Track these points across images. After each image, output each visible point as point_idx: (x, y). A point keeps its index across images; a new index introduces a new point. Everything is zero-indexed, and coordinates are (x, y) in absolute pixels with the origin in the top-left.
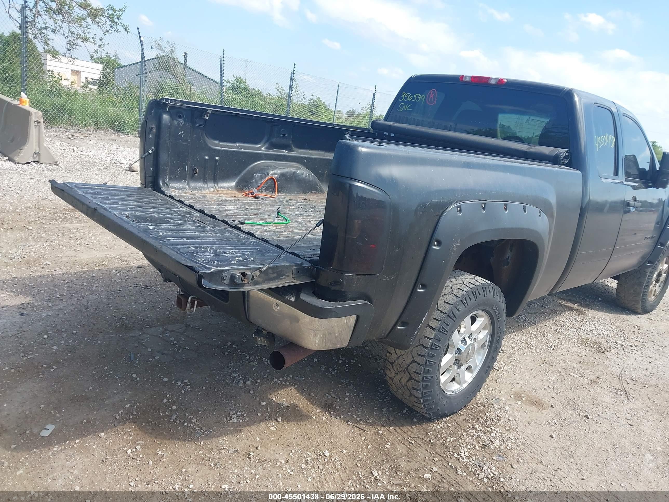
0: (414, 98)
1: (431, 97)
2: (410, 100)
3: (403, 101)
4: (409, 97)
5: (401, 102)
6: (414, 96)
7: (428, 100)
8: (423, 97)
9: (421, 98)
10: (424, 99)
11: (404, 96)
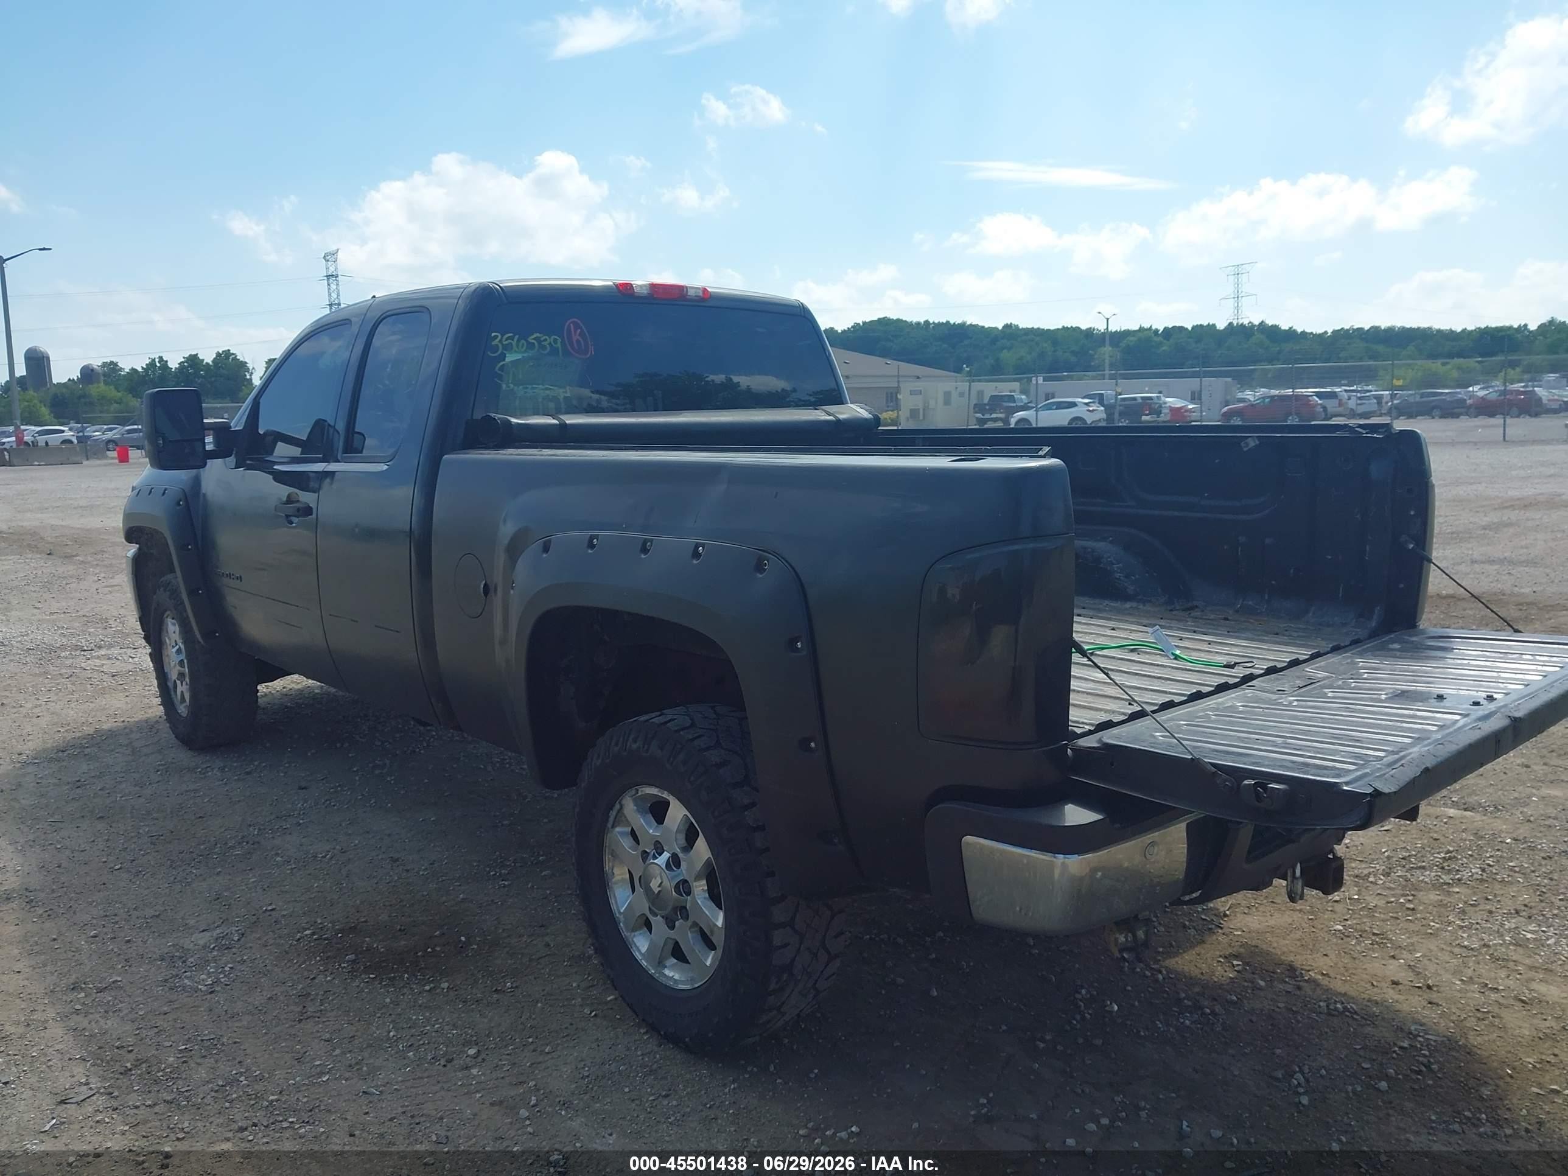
0: (530, 346)
1: (574, 338)
4: (514, 343)
6: (530, 340)
7: (573, 348)
8: (555, 341)
9: (550, 344)
10: (559, 345)
11: (500, 341)
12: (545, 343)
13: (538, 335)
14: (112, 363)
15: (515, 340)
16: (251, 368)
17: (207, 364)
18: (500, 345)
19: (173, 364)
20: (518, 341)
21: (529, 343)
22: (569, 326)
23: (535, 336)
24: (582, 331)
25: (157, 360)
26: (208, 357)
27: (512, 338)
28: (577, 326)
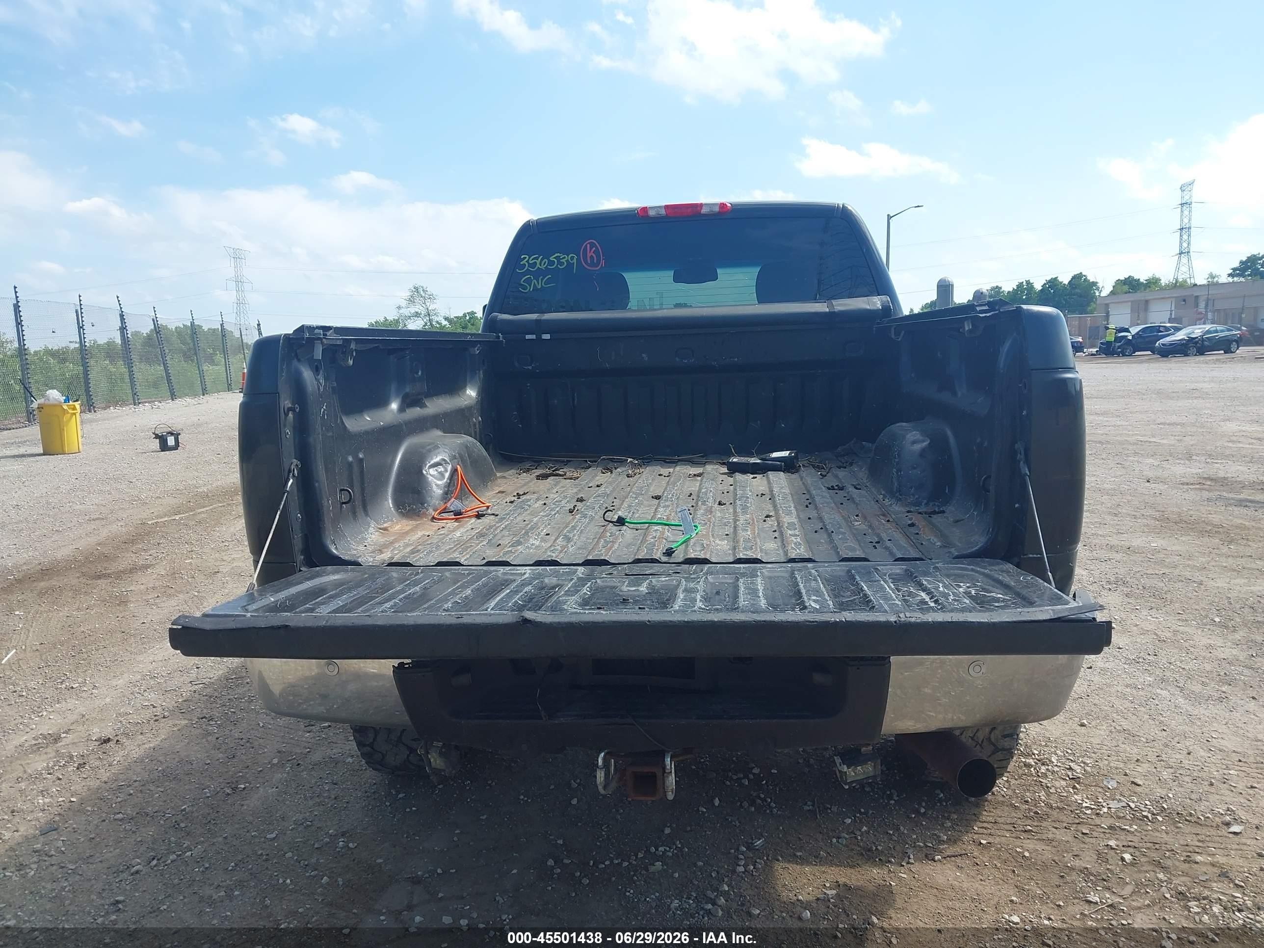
0: (551, 263)
1: (589, 255)
2: (543, 267)
3: (528, 272)
4: (538, 262)
5: (524, 274)
6: (551, 259)
7: (586, 262)
8: (572, 258)
9: (567, 261)
10: (575, 261)
11: (527, 261)
12: (563, 260)
13: (559, 254)
14: (997, 287)
15: (540, 259)
16: (1101, 287)
17: (1065, 284)
18: (527, 264)
19: (1038, 287)
20: (542, 260)
21: (549, 260)
22: (586, 246)
23: (556, 255)
24: (597, 248)
25: (1024, 283)
26: (1065, 279)
27: (537, 258)
28: (592, 245)
